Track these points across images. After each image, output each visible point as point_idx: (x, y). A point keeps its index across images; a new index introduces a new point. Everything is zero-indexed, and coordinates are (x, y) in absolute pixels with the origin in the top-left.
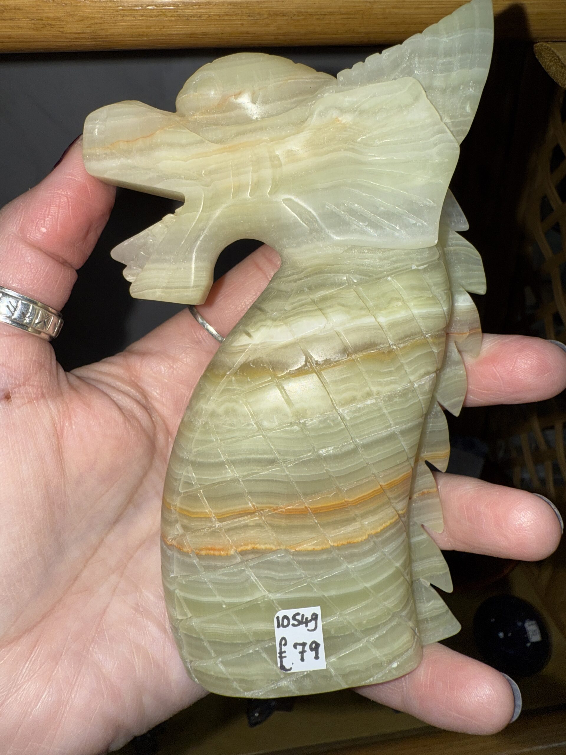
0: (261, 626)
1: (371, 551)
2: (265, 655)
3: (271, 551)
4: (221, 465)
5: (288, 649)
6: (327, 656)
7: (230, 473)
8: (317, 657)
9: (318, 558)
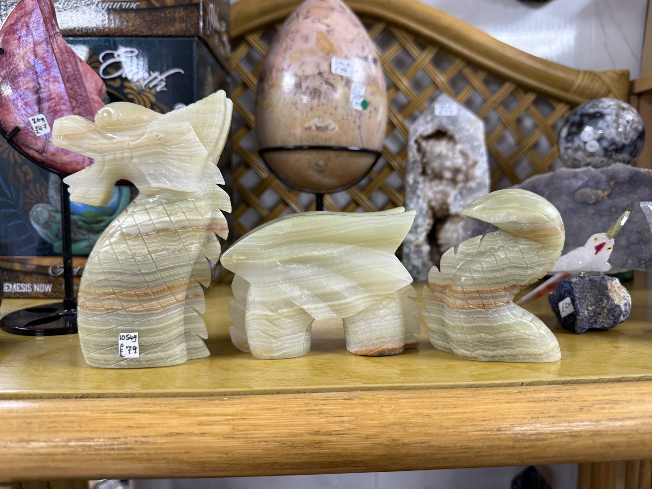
0: (113, 339)
2: (114, 350)
3: (119, 310)
4: (101, 273)
7: (104, 277)
9: (138, 314)
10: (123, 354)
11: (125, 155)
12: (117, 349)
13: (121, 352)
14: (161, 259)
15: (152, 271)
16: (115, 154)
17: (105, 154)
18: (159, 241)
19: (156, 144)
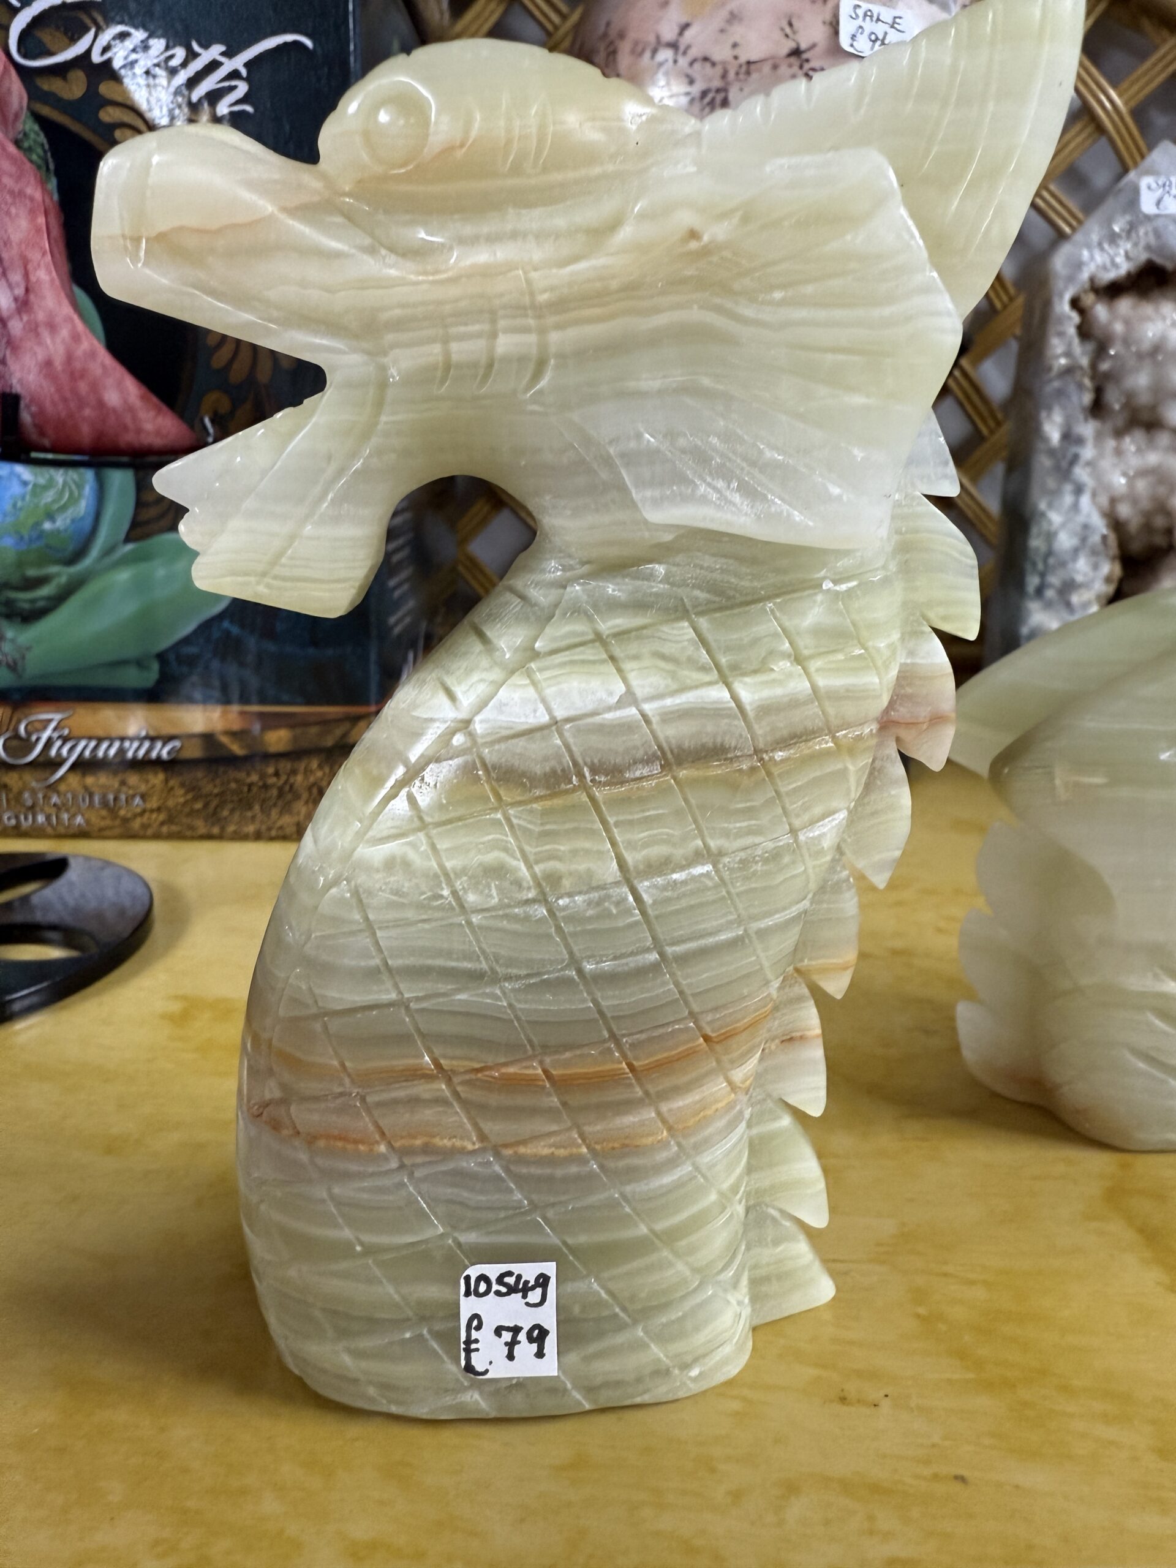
0: (431, 1292)
2: (434, 1345)
3: (464, 1152)
7: (388, 992)
10: (478, 1362)
11: (505, 344)
12: (449, 1338)
13: (468, 1351)
14: (684, 903)
15: (633, 962)
16: (446, 341)
17: (390, 337)
18: (678, 813)
19: (683, 281)
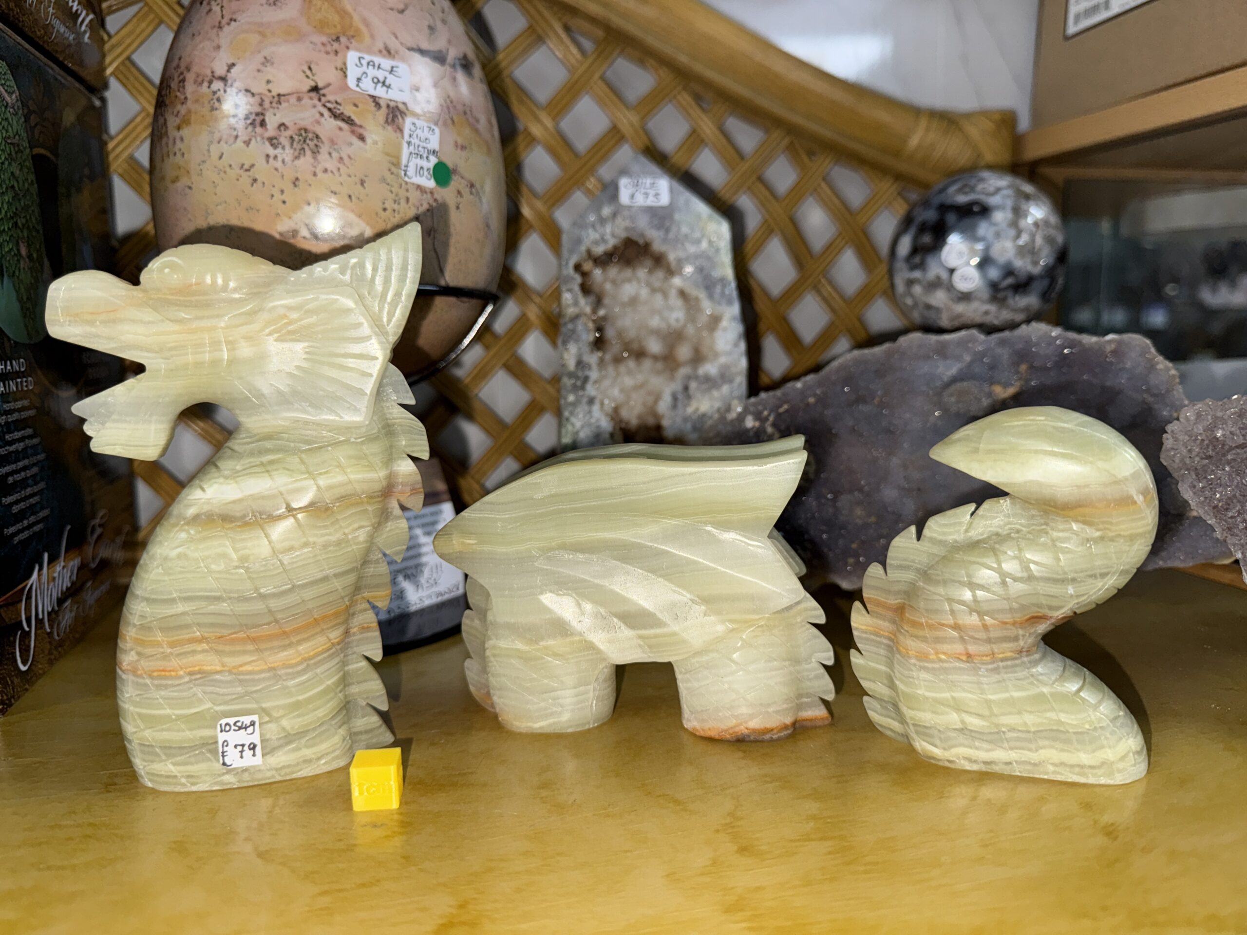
0: (207, 733)
1: (304, 672)
2: (208, 755)
3: (217, 672)
4: (173, 601)
5: (230, 750)
6: (263, 755)
7: (180, 608)
8: (254, 755)
9: (257, 677)
